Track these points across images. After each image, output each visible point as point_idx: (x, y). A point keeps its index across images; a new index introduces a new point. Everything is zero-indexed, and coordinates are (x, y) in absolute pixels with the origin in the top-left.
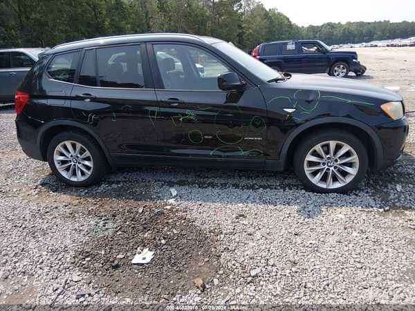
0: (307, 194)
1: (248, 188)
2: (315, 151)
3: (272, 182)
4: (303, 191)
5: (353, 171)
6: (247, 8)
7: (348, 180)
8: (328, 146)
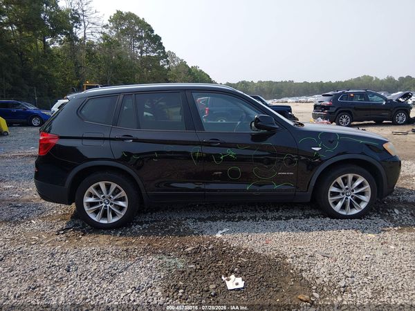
0: (334, 221)
1: (276, 219)
2: (336, 183)
3: (295, 213)
4: (328, 219)
5: (366, 199)
6: (172, 64)
7: (363, 206)
8: (346, 178)
